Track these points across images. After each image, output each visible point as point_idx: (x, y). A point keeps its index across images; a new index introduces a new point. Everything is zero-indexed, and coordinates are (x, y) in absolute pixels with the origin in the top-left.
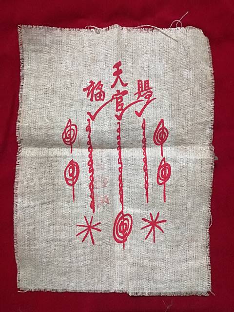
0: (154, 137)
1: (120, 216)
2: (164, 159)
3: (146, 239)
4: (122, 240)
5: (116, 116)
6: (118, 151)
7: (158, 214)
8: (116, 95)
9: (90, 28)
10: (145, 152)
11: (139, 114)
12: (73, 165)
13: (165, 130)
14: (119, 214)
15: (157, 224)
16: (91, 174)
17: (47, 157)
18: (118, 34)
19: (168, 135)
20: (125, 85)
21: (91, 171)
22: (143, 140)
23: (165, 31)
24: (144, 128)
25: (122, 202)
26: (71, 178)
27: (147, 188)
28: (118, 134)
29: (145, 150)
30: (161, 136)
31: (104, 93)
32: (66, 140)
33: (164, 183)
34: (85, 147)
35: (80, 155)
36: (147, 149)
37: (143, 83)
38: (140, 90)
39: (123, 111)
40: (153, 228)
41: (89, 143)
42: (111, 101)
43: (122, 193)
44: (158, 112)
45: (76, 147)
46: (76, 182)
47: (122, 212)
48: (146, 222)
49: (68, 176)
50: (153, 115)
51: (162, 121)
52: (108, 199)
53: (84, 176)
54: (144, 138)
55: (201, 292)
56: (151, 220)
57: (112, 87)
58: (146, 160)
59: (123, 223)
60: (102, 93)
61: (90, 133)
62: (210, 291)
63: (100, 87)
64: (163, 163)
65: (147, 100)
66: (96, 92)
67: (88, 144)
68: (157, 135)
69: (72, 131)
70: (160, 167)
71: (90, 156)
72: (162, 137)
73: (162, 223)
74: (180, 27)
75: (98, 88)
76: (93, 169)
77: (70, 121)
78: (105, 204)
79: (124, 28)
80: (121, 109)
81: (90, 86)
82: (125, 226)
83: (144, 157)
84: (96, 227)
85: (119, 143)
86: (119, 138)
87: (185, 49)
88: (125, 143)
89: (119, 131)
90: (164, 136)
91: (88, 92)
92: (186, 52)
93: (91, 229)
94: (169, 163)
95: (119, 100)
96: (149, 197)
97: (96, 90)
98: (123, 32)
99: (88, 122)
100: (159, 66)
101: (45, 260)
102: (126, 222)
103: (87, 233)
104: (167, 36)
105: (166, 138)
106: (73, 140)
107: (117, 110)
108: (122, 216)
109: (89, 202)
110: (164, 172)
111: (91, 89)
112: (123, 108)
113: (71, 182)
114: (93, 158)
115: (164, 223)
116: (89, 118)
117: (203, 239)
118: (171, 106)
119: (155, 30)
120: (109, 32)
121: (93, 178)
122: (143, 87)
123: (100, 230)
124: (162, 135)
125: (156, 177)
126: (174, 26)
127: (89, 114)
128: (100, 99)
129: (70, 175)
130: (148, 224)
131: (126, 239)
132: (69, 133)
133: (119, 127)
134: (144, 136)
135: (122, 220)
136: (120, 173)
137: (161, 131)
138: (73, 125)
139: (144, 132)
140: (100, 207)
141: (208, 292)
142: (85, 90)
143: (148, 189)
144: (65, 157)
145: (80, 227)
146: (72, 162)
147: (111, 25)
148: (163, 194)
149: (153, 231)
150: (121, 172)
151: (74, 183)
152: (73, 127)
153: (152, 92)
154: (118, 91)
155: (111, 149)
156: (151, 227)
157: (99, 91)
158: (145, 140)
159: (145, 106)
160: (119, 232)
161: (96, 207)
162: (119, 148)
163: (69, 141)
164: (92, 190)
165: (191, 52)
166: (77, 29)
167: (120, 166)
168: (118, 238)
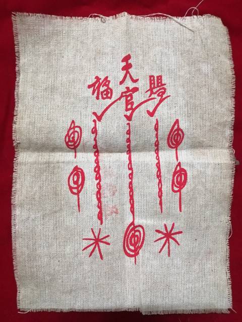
0: (168, 139)
1: (131, 228)
2: (179, 164)
3: (160, 252)
4: (133, 253)
5: (126, 116)
6: (128, 155)
7: (173, 224)
8: (125, 92)
9: (95, 16)
10: (158, 156)
11: (151, 114)
12: (78, 171)
13: (180, 132)
14: (130, 225)
15: (172, 236)
16: (98, 181)
17: (48, 163)
18: (127, 23)
19: (183, 137)
20: (136, 81)
21: (98, 177)
22: (156, 143)
23: (179, 19)
24: (156, 129)
25: (133, 212)
26: (76, 186)
27: (160, 197)
28: (128, 136)
29: (157, 154)
30: (175, 138)
31: (111, 90)
32: (70, 144)
33: (179, 191)
34: (90, 151)
35: (86, 160)
36: (160, 153)
37: (156, 78)
38: (152, 86)
39: (133, 110)
40: (168, 240)
41: (95, 146)
42: (119, 99)
43: (133, 201)
44: (173, 111)
45: (81, 151)
46: (81, 190)
47: (133, 223)
48: (160, 234)
49: (72, 185)
50: (167, 115)
51: (177, 122)
52: (117, 210)
53: (90, 184)
54: (157, 141)
55: (221, 310)
56: (165, 232)
57: (121, 83)
58: (160, 165)
59: (134, 236)
60: (109, 90)
61: (96, 135)
62: (231, 308)
63: (107, 83)
64: (178, 168)
65: (160, 97)
66: (102, 89)
67: (94, 148)
68: (172, 137)
69: (76, 135)
70: (175, 173)
71: (97, 162)
72: (177, 139)
73: (177, 235)
74: (196, 15)
75: (105, 85)
76: (100, 176)
77: (73, 122)
78: (114, 214)
79: (133, 16)
80: (131, 109)
81: (95, 83)
82: (136, 238)
83: (157, 161)
84: (104, 240)
85: (129, 146)
86: (128, 140)
87: (202, 40)
88: (136, 146)
89: (129, 132)
90: (179, 139)
91: (94, 89)
92: (204, 43)
93: (99, 243)
94: (185, 168)
95: (129, 98)
96: (163, 206)
97: (103, 87)
98: (132, 21)
99: (93, 123)
100: (173, 59)
101: (48, 278)
102: (137, 233)
103: (94, 248)
104: (182, 25)
105: (182, 140)
106: (78, 143)
107: (127, 110)
108: (133, 227)
109: (97, 213)
110: (180, 177)
111: (97, 85)
112: (134, 107)
113: (75, 191)
114: (101, 164)
115: (180, 235)
116: (95, 118)
117: (222, 252)
118: (187, 105)
119: (168, 19)
120: (116, 21)
121: (100, 186)
122: (156, 83)
123: (108, 244)
124: (177, 137)
125: (171, 184)
126: (189, 15)
127: (95, 114)
128: (107, 97)
129: (75, 183)
130: (163, 236)
131: (138, 253)
132: (72, 136)
133: (129, 127)
134: (157, 138)
135: (133, 232)
136: (130, 180)
137: (176, 132)
138: (77, 127)
139: (157, 135)
140: (109, 218)
141: (229, 309)
142: (89, 87)
143: (163, 198)
144: (68, 163)
145: (86, 241)
146: (76, 168)
147: (119, 13)
148: (178, 203)
149: (167, 244)
150: (131, 178)
151: (79, 192)
152: (77, 129)
153: (165, 89)
154: (128, 88)
155: (120, 153)
156: (165, 239)
157: (105, 88)
158: (158, 143)
159: (158, 105)
160: (129, 245)
161: (104, 218)
162: (129, 152)
163: (73, 144)
164: (99, 199)
165: (209, 44)
166: (79, 18)
167: (130, 172)
168: (128, 251)
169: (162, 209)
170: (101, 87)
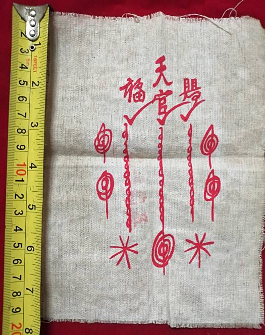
0: (202, 145)
1: (160, 237)
2: (213, 172)
3: (190, 263)
4: (162, 264)
5: (158, 120)
6: (159, 161)
7: (205, 234)
8: (158, 95)
9: (129, 16)
10: (190, 162)
11: (185, 119)
12: (107, 177)
13: (214, 138)
14: (159, 234)
15: (203, 246)
16: (128, 187)
17: (77, 167)
18: (162, 23)
19: (217, 143)
20: (170, 84)
21: (128, 184)
22: (188, 149)
23: (216, 21)
24: (190, 134)
25: (162, 220)
26: (104, 191)
27: (192, 205)
28: (160, 141)
29: (190, 160)
30: (209, 145)
31: (144, 93)
32: (99, 148)
33: (212, 199)
34: (121, 156)
35: (115, 165)
36: (193, 160)
37: (190, 82)
38: (187, 89)
39: (167, 114)
40: (198, 250)
41: (126, 151)
42: (152, 102)
43: (163, 209)
44: (207, 116)
45: (110, 156)
46: (110, 196)
47: (162, 232)
48: (191, 244)
49: (101, 190)
50: (201, 120)
51: (212, 127)
52: (146, 217)
53: (119, 190)
54: (190, 146)
55: (252, 325)
56: (196, 242)
57: (155, 85)
58: (192, 172)
59: (163, 245)
60: (141, 93)
61: (127, 139)
62: (263, 323)
63: (140, 86)
64: (211, 176)
65: (194, 102)
66: (134, 91)
67: (124, 153)
68: (206, 143)
69: (106, 137)
70: (208, 181)
71: (127, 167)
72: (211, 145)
73: (209, 245)
74: (234, 16)
75: (137, 87)
76: (129, 182)
77: (103, 125)
78: (143, 222)
79: (168, 16)
80: (165, 112)
81: (128, 85)
82: (165, 248)
83: (190, 168)
84: (132, 249)
85: (160, 152)
86: (160, 145)
87: (239, 44)
88: (168, 152)
89: (161, 137)
90: (213, 145)
91: (126, 91)
92: (241, 46)
93: (127, 251)
94: (219, 176)
95: (162, 102)
96: (194, 215)
97: (135, 89)
98: (167, 21)
99: (125, 127)
100: (209, 62)
101: (73, 287)
102: (167, 243)
103: (123, 256)
104: (219, 27)
105: (216, 147)
106: (107, 148)
107: (160, 113)
108: (162, 236)
109: (126, 220)
110: (213, 185)
111: (129, 87)
112: (167, 111)
113: (104, 196)
114: (130, 169)
115: (212, 245)
116: (126, 121)
117: (255, 264)
118: (222, 110)
119: (204, 20)
120: (150, 21)
121: (130, 193)
122: (190, 86)
123: (137, 253)
124: (211, 144)
125: (203, 192)
126: (227, 16)
127: (126, 117)
128: (140, 100)
129: (104, 188)
130: (194, 246)
131: (167, 263)
132: (102, 139)
133: (162, 132)
134: (190, 144)
135: (162, 241)
136: (161, 187)
137: (210, 138)
138: (107, 130)
139: (190, 140)
140: (138, 225)
141: (261, 325)
142: (121, 89)
143: (194, 206)
144: (97, 167)
145: (114, 249)
146: (105, 173)
147: (154, 12)
148: (211, 212)
149: (198, 254)
150: (162, 185)
151: (108, 198)
152: (107, 133)
153: (200, 93)
154: (161, 91)
155: (151, 159)
156: (196, 249)
157: (138, 90)
158: (191, 149)
159: (192, 109)
160: (158, 254)
161: (133, 225)
162: (160, 158)
163: (102, 149)
164: (128, 206)
165: (246, 47)
166: (112, 18)
167: (161, 178)
168: (157, 261)
169: (193, 218)
170: (134, 89)
